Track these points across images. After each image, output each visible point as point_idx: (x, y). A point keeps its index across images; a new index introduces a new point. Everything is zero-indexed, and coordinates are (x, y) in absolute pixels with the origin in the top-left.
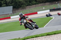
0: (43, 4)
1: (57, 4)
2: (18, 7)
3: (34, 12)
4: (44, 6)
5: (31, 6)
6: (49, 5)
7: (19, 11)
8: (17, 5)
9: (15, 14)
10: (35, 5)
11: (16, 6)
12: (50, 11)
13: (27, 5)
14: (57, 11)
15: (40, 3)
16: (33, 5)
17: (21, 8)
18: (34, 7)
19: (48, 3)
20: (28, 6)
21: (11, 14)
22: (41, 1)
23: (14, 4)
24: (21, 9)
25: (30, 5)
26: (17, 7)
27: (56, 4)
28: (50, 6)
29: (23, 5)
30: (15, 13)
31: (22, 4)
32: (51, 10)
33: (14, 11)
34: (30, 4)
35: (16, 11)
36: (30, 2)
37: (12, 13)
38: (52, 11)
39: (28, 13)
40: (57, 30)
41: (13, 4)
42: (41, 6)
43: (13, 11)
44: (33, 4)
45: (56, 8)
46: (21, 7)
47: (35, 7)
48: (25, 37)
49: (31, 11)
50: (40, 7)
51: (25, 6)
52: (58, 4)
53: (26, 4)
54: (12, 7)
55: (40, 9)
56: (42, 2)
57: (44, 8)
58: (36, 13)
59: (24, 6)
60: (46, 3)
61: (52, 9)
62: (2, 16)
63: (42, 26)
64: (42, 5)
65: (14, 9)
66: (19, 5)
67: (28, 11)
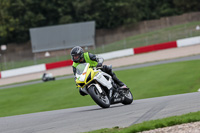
0: (194, 14)
2: (112, 24)
3: (165, 40)
5: (156, 21)
7: (116, 36)
8: (111, 18)
9: (103, 47)
10: (167, 19)
11: (108, 21)
13: (144, 19)
15: (187, 10)
16: (162, 19)
17: (123, 28)
18: (166, 24)
20: (145, 22)
21: (91, 47)
22: (188, 6)
23: (100, 16)
24: (123, 32)
25: (153, 18)
26: (109, 24)
29: (129, 20)
30: (104, 43)
31: (126, 16)
33: (100, 39)
34: (154, 14)
35: (108, 38)
36: (152, 7)
37: (92, 43)
39: (147, 44)
41: (97, 14)
42: (188, 20)
43: (96, 36)
44: (164, 15)
46: (122, 23)
47: (171, 24)
48: (134, 125)
49: (156, 36)
50: (187, 23)
51: (135, 20)
53: (140, 16)
54: (92, 24)
55: (186, 32)
56: (193, 9)
57: (198, 28)
58: (173, 45)
59: (131, 22)
62: (61, 53)
63: (192, 87)
64: (193, 18)
65: (101, 31)
66: (116, 18)
67: (146, 39)
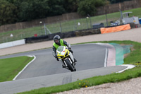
1: (42, 24)
4: (12, 30)
6: (23, 28)
12: (26, 42)
14: (43, 41)
15: (3, 23)
19: (21, 24)
22: (4, 20)
27: (39, 24)
28: (26, 30)
32: (28, 41)
38: (31, 43)
40: (42, 87)
42: (5, 30)
45: (39, 35)
50: (4, 32)
52: (45, 26)
55: (3, 38)
56: (7, 22)
57: (12, 35)
60: (17, 24)
61: (31, 36)
63: (8, 77)
64: (8, 28)
